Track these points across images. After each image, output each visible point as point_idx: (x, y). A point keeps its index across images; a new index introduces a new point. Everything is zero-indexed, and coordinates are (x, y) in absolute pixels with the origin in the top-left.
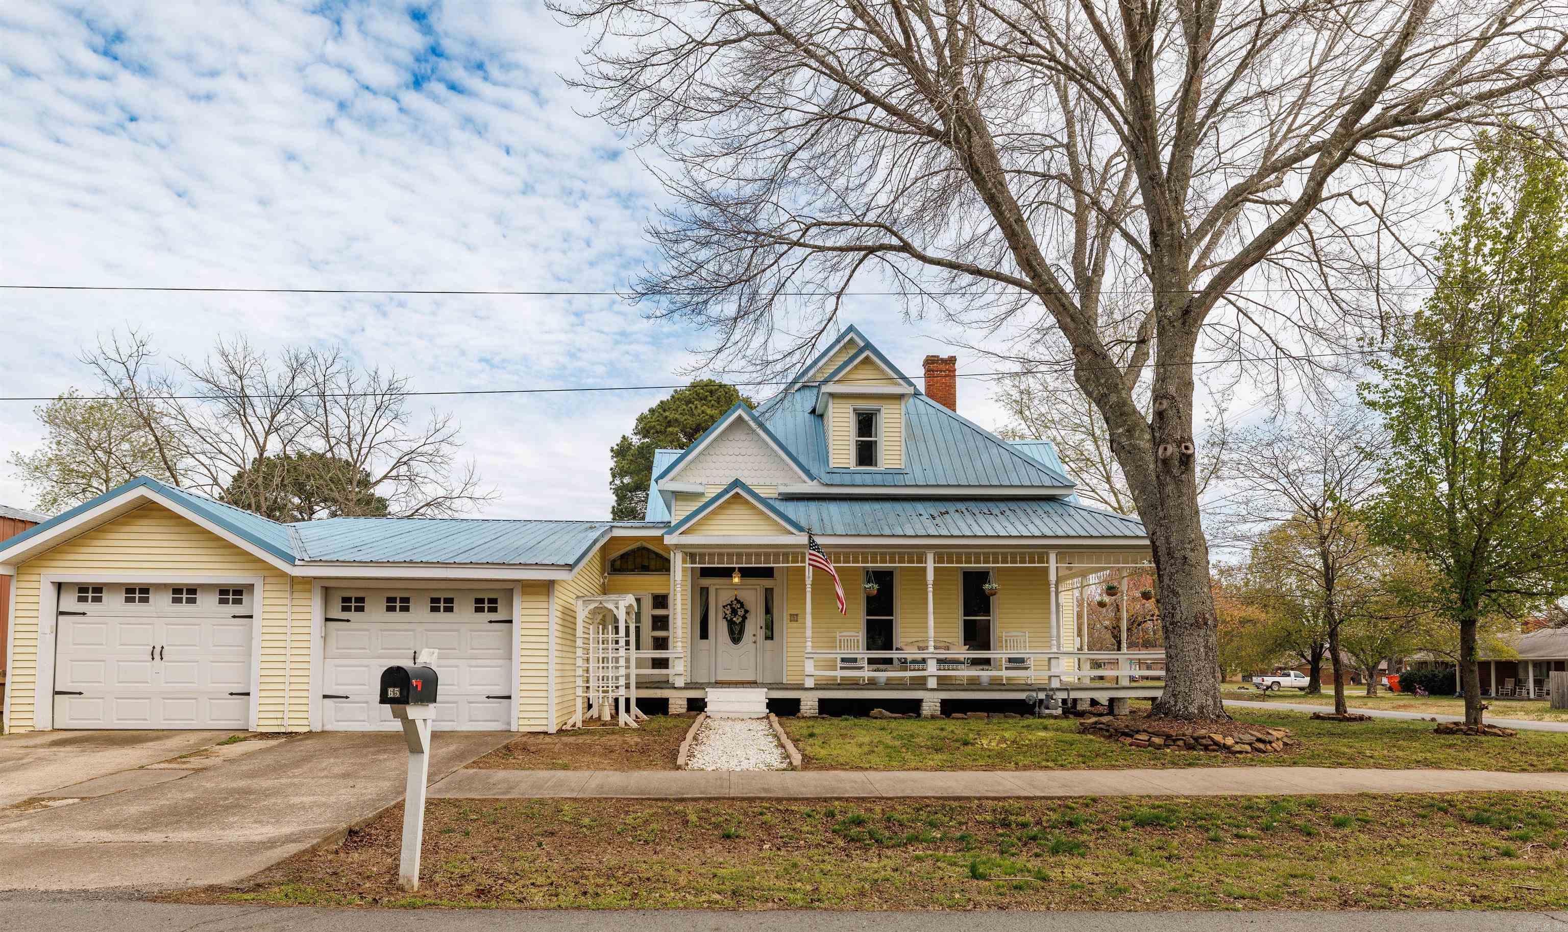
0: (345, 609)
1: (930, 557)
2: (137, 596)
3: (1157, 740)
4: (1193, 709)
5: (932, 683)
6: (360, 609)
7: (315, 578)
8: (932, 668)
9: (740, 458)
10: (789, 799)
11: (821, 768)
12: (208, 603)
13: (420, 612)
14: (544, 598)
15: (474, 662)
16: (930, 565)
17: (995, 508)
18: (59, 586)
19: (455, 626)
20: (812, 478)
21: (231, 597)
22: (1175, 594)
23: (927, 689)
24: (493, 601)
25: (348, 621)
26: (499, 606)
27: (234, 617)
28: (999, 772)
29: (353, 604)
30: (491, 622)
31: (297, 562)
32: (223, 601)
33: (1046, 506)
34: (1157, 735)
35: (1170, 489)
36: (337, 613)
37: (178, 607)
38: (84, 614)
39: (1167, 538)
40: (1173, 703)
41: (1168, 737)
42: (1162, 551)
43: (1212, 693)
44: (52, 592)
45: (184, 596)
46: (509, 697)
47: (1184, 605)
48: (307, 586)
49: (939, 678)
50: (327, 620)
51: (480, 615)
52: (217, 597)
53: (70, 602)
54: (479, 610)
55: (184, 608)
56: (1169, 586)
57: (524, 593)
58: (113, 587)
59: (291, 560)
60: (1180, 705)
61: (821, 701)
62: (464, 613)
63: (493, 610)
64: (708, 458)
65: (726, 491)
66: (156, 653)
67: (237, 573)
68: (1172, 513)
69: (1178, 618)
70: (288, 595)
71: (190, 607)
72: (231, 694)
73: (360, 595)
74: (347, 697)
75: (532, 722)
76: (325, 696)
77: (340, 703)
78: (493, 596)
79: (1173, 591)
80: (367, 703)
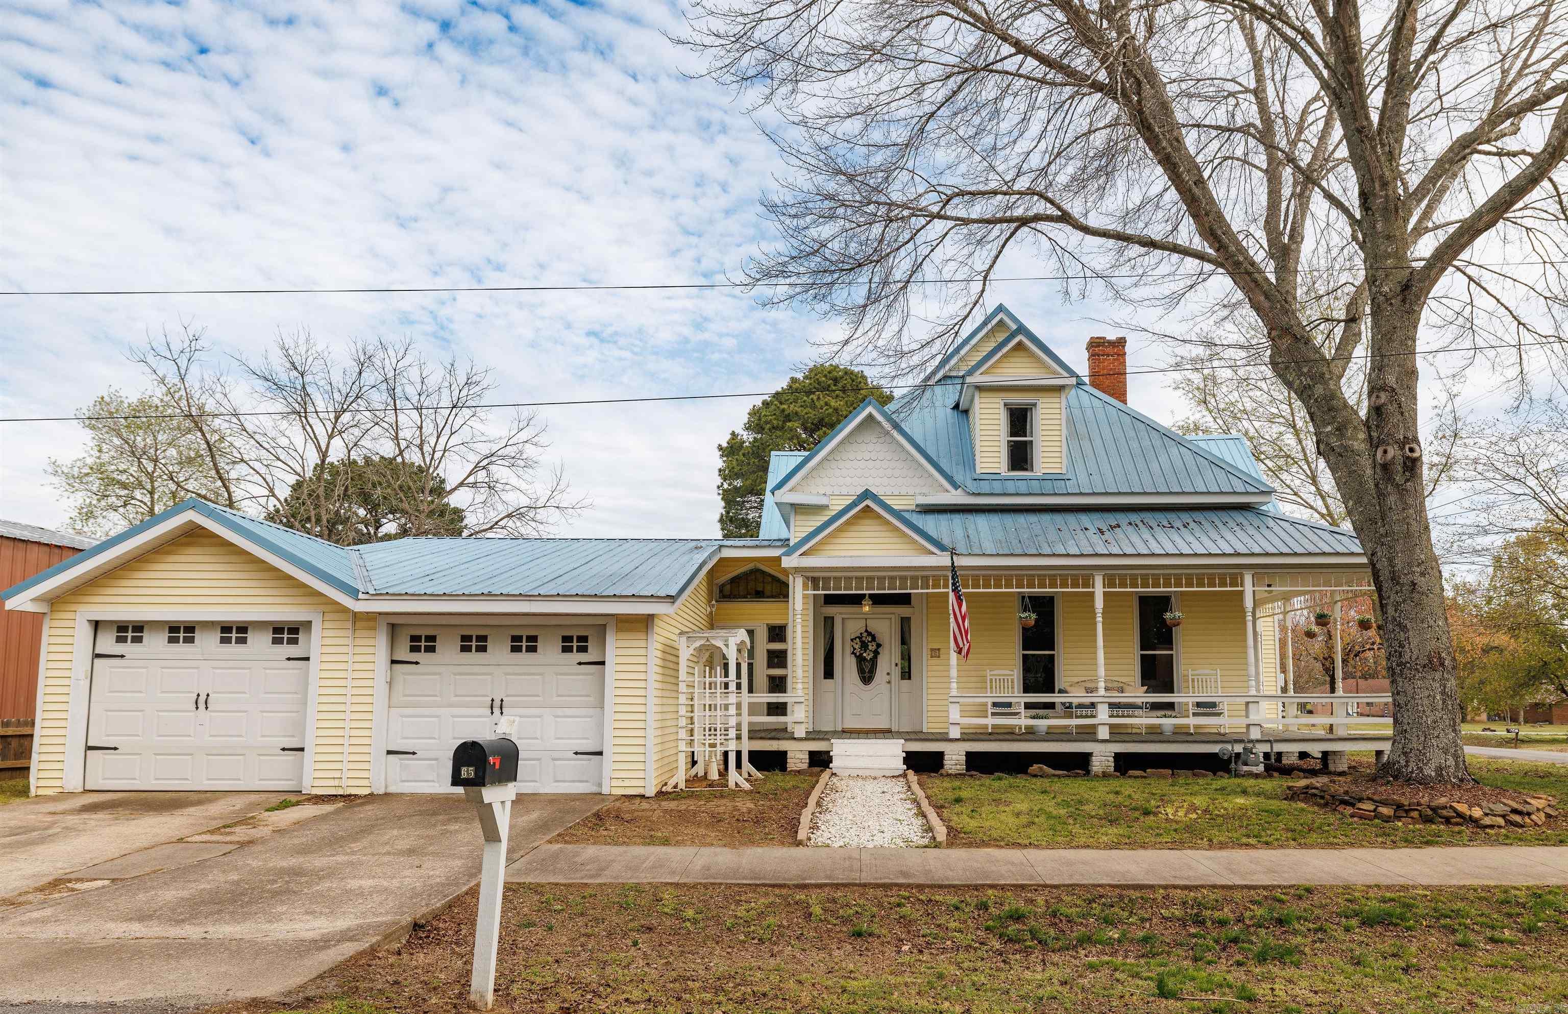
0: (414, 649)
1: (1099, 581)
2: (181, 635)
3: (1385, 810)
4: (1430, 771)
5: (1103, 733)
6: (431, 649)
7: (380, 614)
8: (1103, 714)
9: (871, 464)
10: (931, 886)
11: (969, 845)
12: (260, 642)
13: (499, 651)
14: (642, 636)
15: (559, 712)
16: (1099, 590)
17: (1177, 519)
18: (97, 625)
19: (539, 669)
20: (956, 486)
21: (286, 636)
22: (1403, 628)
23: (1098, 741)
24: (583, 639)
25: (417, 663)
26: (590, 644)
27: (289, 659)
28: (1189, 852)
29: (423, 644)
30: (580, 664)
31: (361, 596)
32: (277, 641)
33: (1239, 517)
34: (1385, 803)
35: (1392, 500)
36: (404, 653)
37: (227, 648)
38: (122, 656)
39: (1391, 560)
40: (1403, 763)
41: (1399, 806)
42: (1385, 574)
43: (1452, 750)
44: (88, 631)
45: (234, 635)
46: (600, 753)
47: (1414, 642)
48: (371, 624)
49: (1111, 726)
50: (393, 662)
51: (567, 655)
52: (269, 636)
53: (107, 643)
54: (566, 650)
55: (233, 649)
56: (1394, 619)
57: (619, 630)
58: (156, 625)
59: (353, 593)
60: (1412, 765)
61: (969, 755)
62: (549, 651)
63: (583, 649)
64: (834, 464)
65: (854, 504)
66: (202, 702)
67: (294, 609)
68: (1396, 528)
69: (1407, 657)
70: (349, 633)
71: (240, 648)
72: (284, 749)
73: (431, 632)
74: (414, 753)
75: (627, 783)
76: (389, 752)
77: (406, 760)
78: (583, 633)
79: (1399, 624)
80: (436, 759)
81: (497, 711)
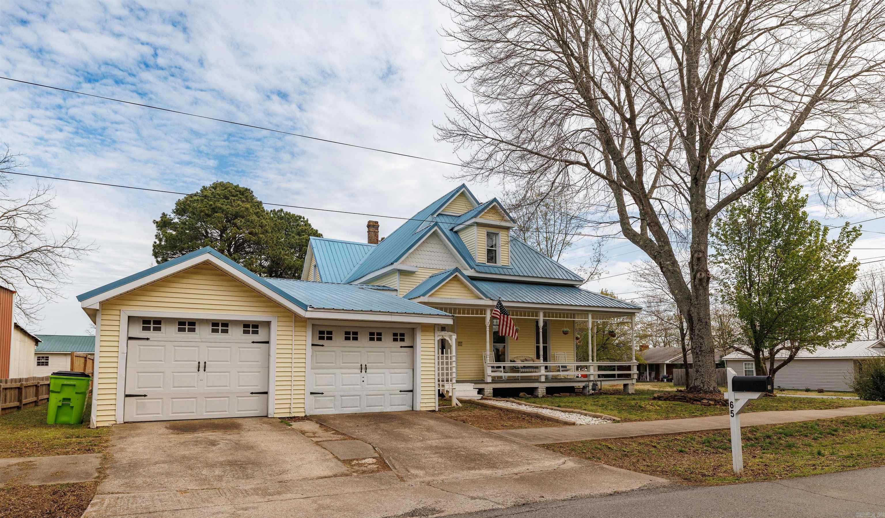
0: (321, 338)
1: (541, 314)
2: (187, 327)
4: (712, 389)
5: (543, 379)
6: (330, 338)
7: (309, 319)
12: (235, 333)
13: (364, 341)
14: (432, 334)
15: (392, 371)
16: (541, 318)
18: (131, 319)
19: (382, 350)
20: (472, 268)
21: (251, 329)
22: (703, 338)
24: (402, 335)
25: (323, 346)
26: (405, 338)
27: (253, 342)
29: (326, 335)
30: (401, 347)
31: (309, 309)
32: (246, 332)
34: (711, 400)
35: (701, 292)
36: (317, 340)
37: (215, 335)
38: (148, 339)
39: (698, 314)
40: (702, 386)
41: (715, 400)
42: (695, 320)
44: (125, 323)
45: (220, 328)
46: (411, 391)
47: (706, 343)
48: (303, 324)
50: (312, 345)
51: (396, 343)
52: (242, 329)
53: (137, 331)
54: (395, 340)
55: (220, 336)
56: (698, 334)
57: (422, 331)
58: (169, 320)
59: (304, 307)
60: (706, 387)
62: (387, 341)
63: (402, 340)
64: (420, 252)
65: (452, 274)
66: (202, 367)
68: (702, 302)
69: (703, 349)
71: (224, 335)
72: (252, 393)
73: (329, 329)
74: (322, 393)
75: (427, 405)
76: (311, 393)
77: (319, 398)
78: (402, 332)
79: (701, 337)
80: (334, 396)
81: (363, 371)
